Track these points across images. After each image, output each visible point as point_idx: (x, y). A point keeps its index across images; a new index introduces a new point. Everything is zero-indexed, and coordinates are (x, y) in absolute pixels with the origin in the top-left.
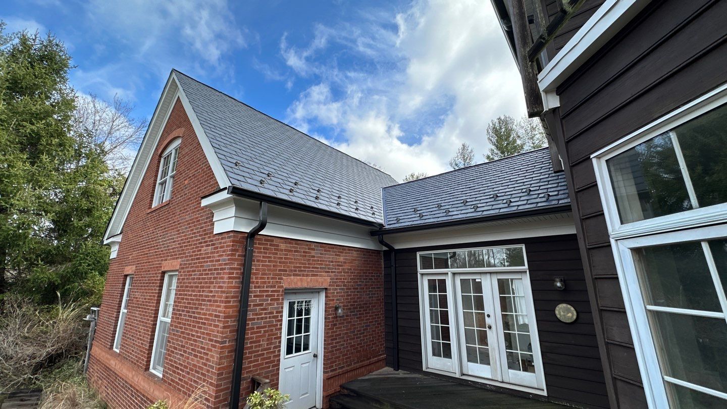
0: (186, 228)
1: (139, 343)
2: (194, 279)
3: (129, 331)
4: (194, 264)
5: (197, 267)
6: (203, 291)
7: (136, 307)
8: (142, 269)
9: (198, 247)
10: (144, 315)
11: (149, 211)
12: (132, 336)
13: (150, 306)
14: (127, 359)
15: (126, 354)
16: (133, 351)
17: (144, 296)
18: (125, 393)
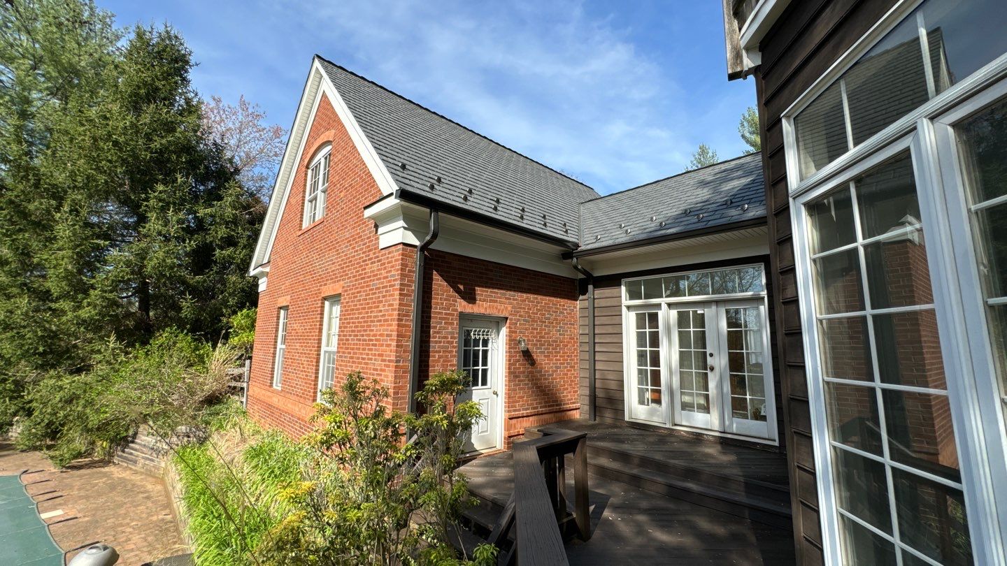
0: (347, 247)
1: (303, 375)
2: (359, 300)
3: (291, 366)
4: (359, 284)
5: (363, 287)
6: (371, 312)
7: (296, 339)
8: (299, 298)
9: (362, 266)
10: (306, 346)
11: (300, 233)
12: (295, 369)
13: (312, 336)
14: (291, 393)
15: (289, 389)
16: (297, 384)
17: (304, 326)
18: (292, 427)
